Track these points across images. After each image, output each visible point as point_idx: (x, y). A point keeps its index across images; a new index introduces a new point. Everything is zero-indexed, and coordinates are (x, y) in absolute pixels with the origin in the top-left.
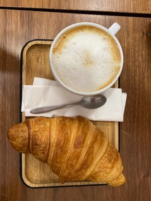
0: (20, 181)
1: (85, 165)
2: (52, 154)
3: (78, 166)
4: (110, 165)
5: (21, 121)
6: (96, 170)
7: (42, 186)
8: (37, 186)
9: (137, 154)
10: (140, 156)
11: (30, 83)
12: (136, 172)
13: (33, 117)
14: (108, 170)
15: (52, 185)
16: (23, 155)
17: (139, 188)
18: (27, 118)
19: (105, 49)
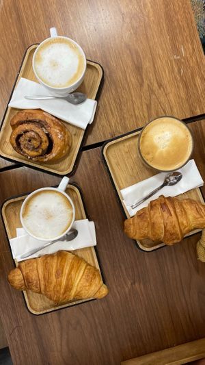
0: (28, 313)
1: (68, 288)
2: (43, 287)
3: (62, 291)
4: (87, 284)
5: (15, 267)
6: (79, 290)
7: (45, 312)
8: (41, 313)
9: (120, 267)
10: (123, 268)
11: (14, 236)
12: (123, 282)
13: (24, 261)
14: (87, 288)
15: (53, 309)
16: (25, 292)
17: (130, 295)
18: (20, 262)
19: (59, 204)
